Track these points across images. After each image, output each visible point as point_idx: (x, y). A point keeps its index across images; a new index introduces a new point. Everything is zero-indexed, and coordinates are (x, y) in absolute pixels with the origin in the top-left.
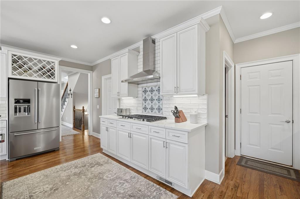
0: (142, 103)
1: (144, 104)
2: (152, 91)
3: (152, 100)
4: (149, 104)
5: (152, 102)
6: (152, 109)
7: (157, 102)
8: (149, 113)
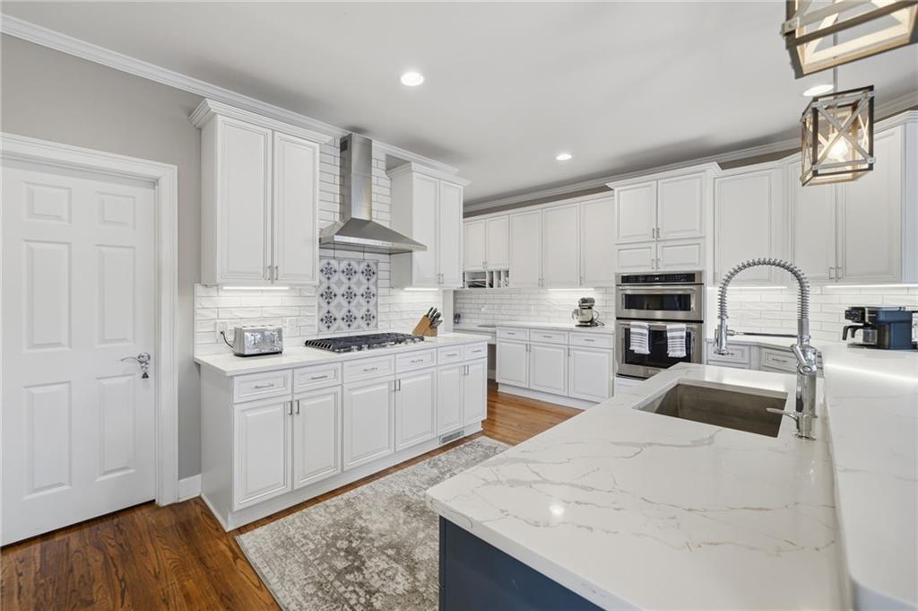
0: (319, 304)
1: (325, 307)
2: (350, 272)
3: (350, 295)
4: (339, 307)
5: (349, 302)
6: (349, 319)
7: (363, 301)
8: (340, 331)
